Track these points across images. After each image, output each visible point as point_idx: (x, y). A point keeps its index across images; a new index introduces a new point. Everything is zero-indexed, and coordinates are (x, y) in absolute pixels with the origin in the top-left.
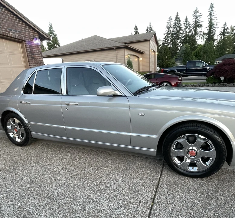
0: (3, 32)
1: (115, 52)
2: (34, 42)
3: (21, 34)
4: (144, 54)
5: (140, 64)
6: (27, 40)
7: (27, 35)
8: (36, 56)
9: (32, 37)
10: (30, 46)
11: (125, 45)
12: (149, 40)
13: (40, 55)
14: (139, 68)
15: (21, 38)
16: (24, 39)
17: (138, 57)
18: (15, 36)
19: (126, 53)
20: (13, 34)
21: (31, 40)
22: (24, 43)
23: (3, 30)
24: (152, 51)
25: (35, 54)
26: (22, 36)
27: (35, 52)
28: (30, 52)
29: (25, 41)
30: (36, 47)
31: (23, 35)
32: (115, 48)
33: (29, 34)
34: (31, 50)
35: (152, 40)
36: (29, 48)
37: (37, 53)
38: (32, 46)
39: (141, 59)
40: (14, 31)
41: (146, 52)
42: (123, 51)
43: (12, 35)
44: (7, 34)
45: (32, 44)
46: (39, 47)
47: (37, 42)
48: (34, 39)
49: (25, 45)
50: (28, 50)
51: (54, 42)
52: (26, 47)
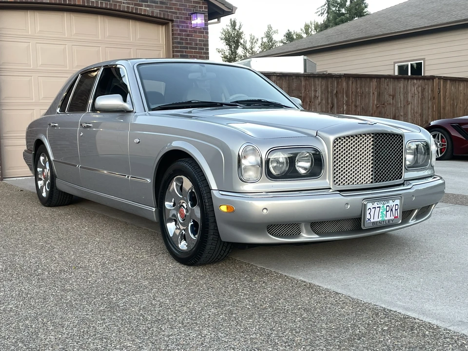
0: (128, 7)
2: (193, 22)
3: (167, 8)
6: (178, 18)
7: (178, 9)
8: (192, 52)
9: (190, 11)
10: (181, 31)
13: (203, 49)
15: (164, 15)
16: (171, 16)
18: (153, 12)
20: (148, 9)
21: (187, 19)
22: (170, 24)
23: (128, 3)
25: (192, 48)
26: (167, 11)
27: (190, 44)
28: (179, 43)
29: (172, 21)
30: (195, 32)
31: (171, 8)
34: (181, 39)
36: (179, 35)
37: (196, 44)
38: (186, 31)
40: (152, 2)
43: (145, 10)
44: (136, 9)
45: (187, 27)
46: (202, 32)
47: (198, 21)
48: (193, 16)
49: (172, 30)
50: (177, 38)
51: (354, 11)
52: (173, 34)
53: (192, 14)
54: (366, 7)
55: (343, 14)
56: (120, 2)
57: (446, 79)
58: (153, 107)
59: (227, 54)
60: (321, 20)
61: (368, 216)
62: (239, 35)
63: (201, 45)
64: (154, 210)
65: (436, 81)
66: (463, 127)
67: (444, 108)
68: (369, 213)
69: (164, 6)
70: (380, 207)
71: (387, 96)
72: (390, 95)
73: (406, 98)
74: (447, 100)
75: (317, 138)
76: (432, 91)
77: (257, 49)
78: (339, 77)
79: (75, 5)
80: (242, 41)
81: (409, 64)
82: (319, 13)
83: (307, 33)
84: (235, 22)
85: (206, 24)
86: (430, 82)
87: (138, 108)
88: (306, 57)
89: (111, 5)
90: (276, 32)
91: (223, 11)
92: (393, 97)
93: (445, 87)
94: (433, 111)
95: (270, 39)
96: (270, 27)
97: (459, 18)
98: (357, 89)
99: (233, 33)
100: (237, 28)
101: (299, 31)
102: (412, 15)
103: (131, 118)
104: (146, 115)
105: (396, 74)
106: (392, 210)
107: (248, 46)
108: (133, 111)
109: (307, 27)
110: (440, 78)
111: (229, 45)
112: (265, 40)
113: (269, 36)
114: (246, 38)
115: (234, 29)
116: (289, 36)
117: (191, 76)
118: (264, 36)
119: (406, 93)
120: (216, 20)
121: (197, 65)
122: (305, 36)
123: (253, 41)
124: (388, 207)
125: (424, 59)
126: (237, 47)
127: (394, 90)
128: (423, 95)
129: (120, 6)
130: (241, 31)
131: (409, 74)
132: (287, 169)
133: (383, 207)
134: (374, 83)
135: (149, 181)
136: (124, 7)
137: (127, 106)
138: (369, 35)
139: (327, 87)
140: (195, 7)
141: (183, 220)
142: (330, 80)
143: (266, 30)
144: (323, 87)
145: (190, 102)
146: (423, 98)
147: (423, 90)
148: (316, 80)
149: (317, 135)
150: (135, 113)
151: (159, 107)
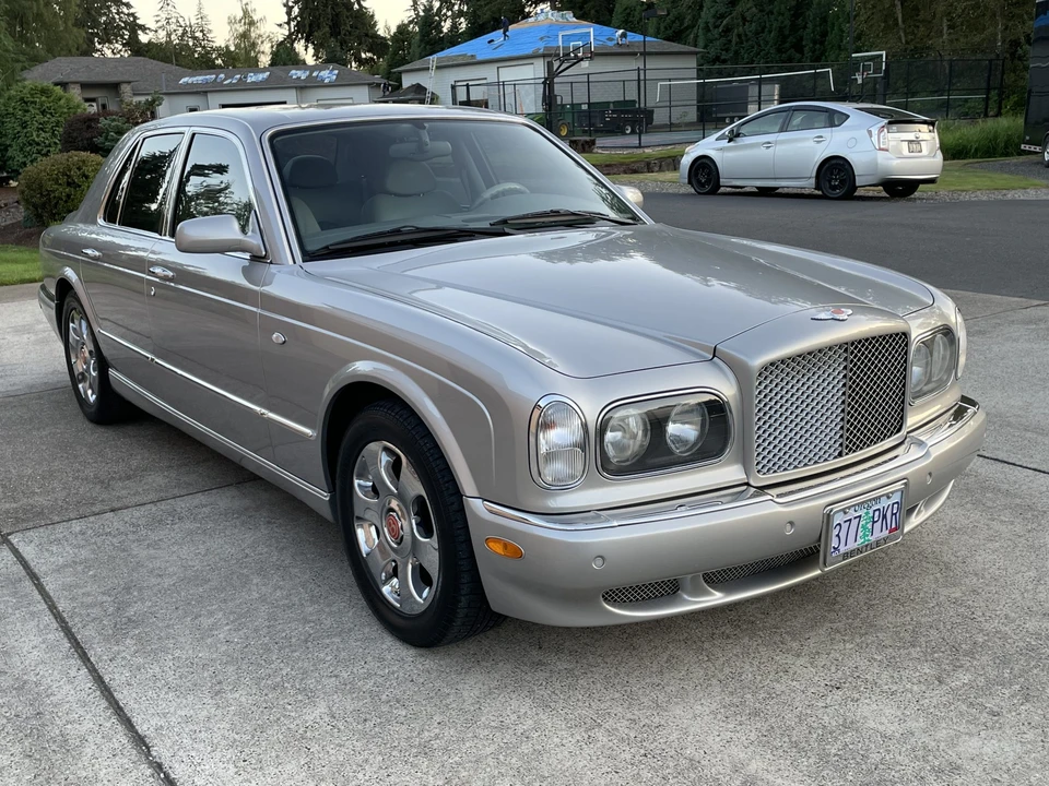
61: (835, 543)
64: (327, 499)
68: (838, 535)
70: (860, 516)
75: (715, 363)
103: (264, 273)
104: (297, 274)
106: (885, 517)
108: (265, 257)
124: (877, 513)
132: (646, 443)
133: (867, 513)
135: (312, 434)
137: (252, 242)
141: (397, 543)
145: (397, 232)
149: (714, 356)
150: (271, 263)
151: (327, 247)
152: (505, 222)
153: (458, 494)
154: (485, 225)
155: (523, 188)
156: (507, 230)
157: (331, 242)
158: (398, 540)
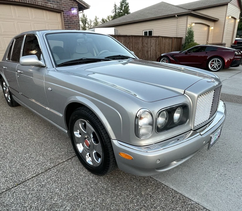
0: (42, 4)
1: (176, 20)
2: (72, 12)
3: (60, 5)
4: (218, 22)
5: (210, 34)
6: (65, 10)
7: (65, 6)
8: (73, 26)
9: (70, 6)
10: (67, 16)
11: (188, 11)
12: (227, 4)
13: (77, 24)
14: (208, 40)
15: (59, 8)
16: (62, 9)
17: (209, 26)
18: (54, 7)
19: (189, 21)
20: (51, 5)
21: (69, 10)
22: (62, 13)
23: (42, 2)
24: (230, 17)
25: (72, 24)
26: (60, 6)
27: (72, 22)
28: (67, 21)
29: (63, 11)
30: (73, 16)
31: (62, 5)
32: (176, 16)
33: (68, 4)
34: (68, 20)
35: (233, 4)
36: (67, 18)
37: (74, 22)
38: (69, 16)
39: (212, 28)
40: (52, 2)
41: (221, 20)
42: (186, 19)
43: (50, 6)
44: (46, 5)
45: (70, 14)
46: (76, 17)
47: (74, 11)
48: (72, 9)
49: (63, 15)
50: (66, 19)
51: (125, 11)
52: (64, 17)
53: (71, 8)
54: (129, 10)
55: (122, 13)
56: (38, 1)
57: (163, 37)
58: (58, 64)
59: (82, 26)
60: (113, 15)
61: (211, 143)
62: (86, 20)
63: (76, 22)
64: (67, 132)
65: (160, 38)
66: (174, 56)
67: (162, 48)
68: (212, 141)
69: (58, 4)
70: (215, 135)
71: (145, 44)
72: (146, 43)
73: (151, 44)
74: (163, 45)
75: (185, 96)
76: (159, 42)
77: (92, 24)
78: (129, 36)
79: (15, 2)
80: (87, 22)
81: (148, 31)
82: (112, 12)
83: (108, 19)
84: (84, 15)
85: (78, 13)
86: (158, 38)
87: (49, 64)
88: (115, 28)
89: (33, 2)
90: (98, 19)
91: (84, 7)
92: (147, 44)
93: (162, 40)
94: (159, 49)
95: (97, 21)
96: (96, 17)
97: (165, 15)
98: (135, 41)
99: (84, 19)
100: (85, 17)
101: (106, 19)
102: (148, 13)
103: (45, 71)
104: (54, 71)
105: (144, 35)
107: (89, 23)
108: (45, 66)
109: (108, 17)
110: (161, 37)
111: (83, 23)
112: (95, 21)
113: (96, 20)
114: (88, 20)
115: (84, 17)
116: (103, 20)
117: (78, 40)
118: (94, 20)
119: (151, 42)
120: (82, 11)
121: (82, 34)
122: (108, 20)
123: (91, 21)
124: (218, 133)
125: (153, 29)
126: (86, 24)
127: (147, 41)
128: (156, 43)
129: (38, 3)
130: (86, 18)
131: (148, 35)
134: (141, 39)
135: (61, 115)
136: (40, 3)
137: (41, 62)
138: (134, 20)
139: (125, 40)
140: (72, 5)
141: (89, 147)
142: (126, 37)
143: (95, 18)
144: (124, 40)
145: (81, 59)
146: (156, 44)
147: (156, 41)
148: (121, 37)
149: (184, 93)
150: (47, 68)
151: (62, 63)
152: (108, 57)
153: (109, 138)
154: (104, 58)
155: (108, 51)
156: (110, 59)
157: (64, 62)
158: (89, 146)
